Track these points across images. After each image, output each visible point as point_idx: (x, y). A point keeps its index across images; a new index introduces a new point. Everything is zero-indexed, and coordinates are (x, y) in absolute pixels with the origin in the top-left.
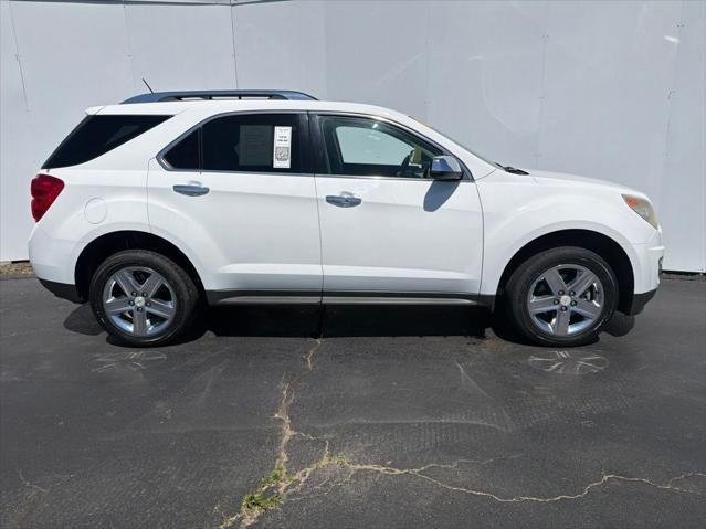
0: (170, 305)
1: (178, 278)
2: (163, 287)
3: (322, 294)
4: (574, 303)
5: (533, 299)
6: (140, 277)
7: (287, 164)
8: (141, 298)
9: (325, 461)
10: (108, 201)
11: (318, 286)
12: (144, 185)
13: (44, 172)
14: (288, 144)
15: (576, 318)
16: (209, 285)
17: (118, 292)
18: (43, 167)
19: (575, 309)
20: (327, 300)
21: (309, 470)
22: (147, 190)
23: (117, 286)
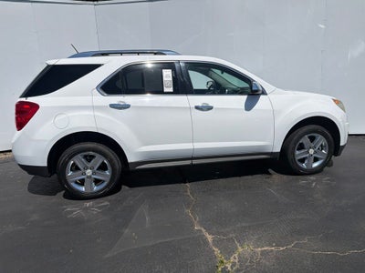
0: (107, 173)
1: (113, 157)
2: (103, 163)
3: (192, 158)
4: (315, 152)
5: (297, 152)
6: (89, 158)
7: (171, 90)
8: (89, 171)
9: (240, 250)
10: (70, 114)
11: (190, 155)
12: (91, 104)
13: (24, 99)
14: (171, 79)
15: (316, 160)
16: (131, 159)
17: (75, 168)
18: (21, 97)
19: (315, 155)
20: (195, 162)
21: (236, 255)
22: (94, 108)
23: (74, 164)
